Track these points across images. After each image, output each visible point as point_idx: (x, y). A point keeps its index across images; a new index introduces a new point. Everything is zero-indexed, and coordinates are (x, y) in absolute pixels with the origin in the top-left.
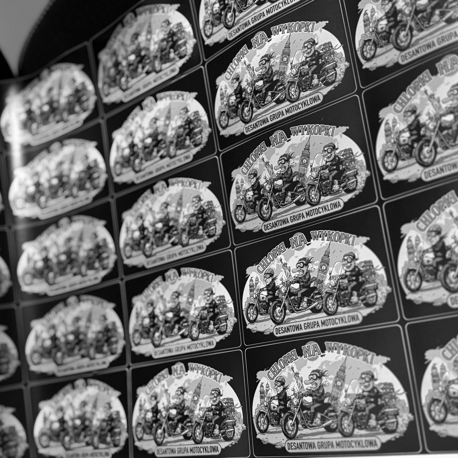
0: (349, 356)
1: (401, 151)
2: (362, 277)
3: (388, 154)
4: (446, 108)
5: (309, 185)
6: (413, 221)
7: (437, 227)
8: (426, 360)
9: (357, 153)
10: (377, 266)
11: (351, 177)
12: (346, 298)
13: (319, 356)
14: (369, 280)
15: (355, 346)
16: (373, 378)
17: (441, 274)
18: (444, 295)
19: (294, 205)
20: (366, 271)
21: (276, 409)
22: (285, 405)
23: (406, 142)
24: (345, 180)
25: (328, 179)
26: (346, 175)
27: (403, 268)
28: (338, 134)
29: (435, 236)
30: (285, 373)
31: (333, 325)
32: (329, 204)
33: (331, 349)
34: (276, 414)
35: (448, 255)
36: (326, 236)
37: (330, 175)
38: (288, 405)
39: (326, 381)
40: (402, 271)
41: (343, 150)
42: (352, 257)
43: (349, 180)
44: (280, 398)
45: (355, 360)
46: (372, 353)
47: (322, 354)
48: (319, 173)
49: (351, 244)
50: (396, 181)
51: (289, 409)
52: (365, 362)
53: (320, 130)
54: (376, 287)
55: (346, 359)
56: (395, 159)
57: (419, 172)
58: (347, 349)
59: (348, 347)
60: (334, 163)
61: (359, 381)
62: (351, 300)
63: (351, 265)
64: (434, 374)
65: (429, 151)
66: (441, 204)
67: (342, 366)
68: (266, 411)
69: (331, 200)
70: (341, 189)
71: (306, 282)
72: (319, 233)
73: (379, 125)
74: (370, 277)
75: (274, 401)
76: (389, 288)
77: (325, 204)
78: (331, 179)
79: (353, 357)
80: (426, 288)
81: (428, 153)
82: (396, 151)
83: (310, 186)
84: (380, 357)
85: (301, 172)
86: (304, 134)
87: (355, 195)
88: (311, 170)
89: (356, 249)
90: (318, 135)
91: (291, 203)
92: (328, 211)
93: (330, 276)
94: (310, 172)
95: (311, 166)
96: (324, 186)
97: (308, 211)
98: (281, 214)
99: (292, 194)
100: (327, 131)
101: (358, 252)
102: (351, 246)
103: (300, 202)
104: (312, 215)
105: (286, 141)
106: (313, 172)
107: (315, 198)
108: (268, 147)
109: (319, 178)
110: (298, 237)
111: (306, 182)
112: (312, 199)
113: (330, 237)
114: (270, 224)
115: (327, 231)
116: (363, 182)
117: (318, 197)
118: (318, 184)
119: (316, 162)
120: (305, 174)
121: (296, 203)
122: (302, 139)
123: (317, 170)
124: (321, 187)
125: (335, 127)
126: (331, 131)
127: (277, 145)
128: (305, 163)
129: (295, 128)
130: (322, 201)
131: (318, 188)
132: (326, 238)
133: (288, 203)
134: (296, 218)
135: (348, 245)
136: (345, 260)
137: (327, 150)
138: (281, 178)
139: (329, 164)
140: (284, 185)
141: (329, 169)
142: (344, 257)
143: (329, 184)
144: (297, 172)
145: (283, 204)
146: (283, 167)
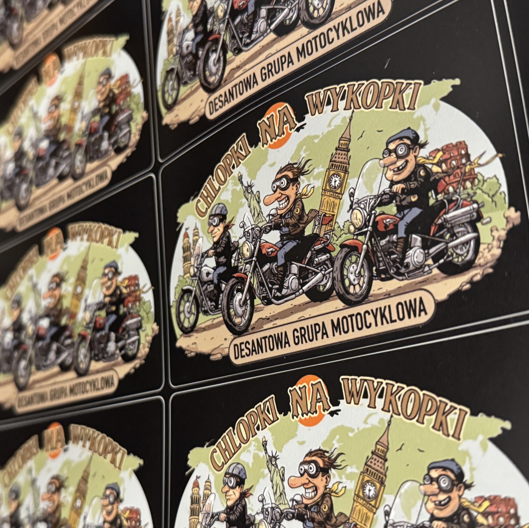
0: (398, 414)
5: (342, 246)
9: (480, 157)
11: (459, 226)
13: (326, 412)
15: (414, 388)
19: (304, 298)
24: (442, 236)
25: (395, 231)
26: (446, 221)
28: (428, 103)
32: (393, 302)
33: (355, 396)
36: (381, 396)
37: (402, 219)
39: (339, 483)
41: (439, 147)
42: (452, 476)
43: (454, 236)
47: (333, 409)
48: (370, 215)
49: (451, 432)
52: (439, 433)
53: (378, 97)
58: (392, 394)
59: (395, 389)
60: (413, 185)
63: (450, 499)
67: (378, 443)
69: (399, 292)
70: (430, 262)
71: (294, 225)
72: (362, 386)
75: (216, 524)
77: (382, 304)
78: (402, 233)
79: (409, 418)
83: (346, 250)
85: (326, 210)
86: (338, 110)
87: (471, 282)
88: (351, 207)
89: (466, 453)
90: (374, 108)
91: (297, 293)
92: (390, 324)
93: (387, 522)
94: (348, 211)
95: (352, 195)
96: (382, 250)
97: (338, 319)
98: (271, 321)
99: (300, 269)
100: (397, 96)
101: (471, 463)
102: (450, 438)
103: (319, 291)
104: (346, 330)
105: (293, 130)
106: (355, 211)
107: (356, 282)
108: (251, 146)
109: (370, 228)
110: (309, 388)
111: (335, 238)
112: (349, 286)
113: (390, 402)
114: (248, 342)
115: (384, 382)
116: (495, 243)
117: (364, 282)
118: (367, 245)
119: (365, 184)
120: (334, 215)
121: (308, 293)
122: (333, 124)
123: (365, 207)
124: (374, 253)
125: (420, 84)
126: (407, 95)
127: (271, 141)
128: (335, 187)
129: (317, 95)
130: (375, 292)
131: (367, 257)
132: (380, 403)
133: (289, 292)
134: (306, 336)
135: (444, 434)
136: (432, 480)
137: (395, 151)
138: (277, 227)
139: (398, 188)
140: (283, 245)
141: (398, 203)
142: (430, 469)
143: (396, 247)
144: (315, 211)
145: (278, 294)
146: (283, 197)
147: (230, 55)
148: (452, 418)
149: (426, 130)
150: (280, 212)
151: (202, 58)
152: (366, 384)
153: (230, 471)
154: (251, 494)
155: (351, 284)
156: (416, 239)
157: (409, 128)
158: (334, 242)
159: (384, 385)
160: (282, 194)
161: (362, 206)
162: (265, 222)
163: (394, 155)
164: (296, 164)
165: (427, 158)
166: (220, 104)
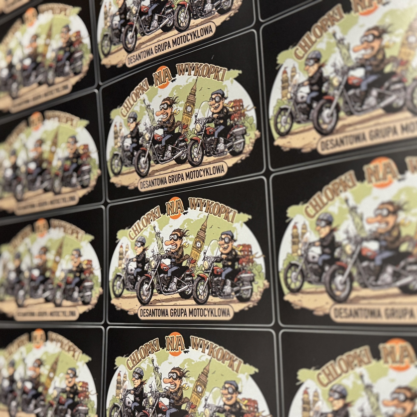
0: (214, 358)
1: (297, 110)
2: (239, 264)
3: (282, 113)
4: (356, 59)
5: (191, 139)
6: (301, 203)
7: (328, 215)
8: (298, 381)
9: (247, 107)
10: (256, 253)
11: (238, 136)
12: (219, 287)
13: (183, 351)
14: (245, 268)
15: (222, 347)
16: (236, 390)
17: (326, 277)
18: (327, 303)
19: (174, 162)
20: (244, 256)
21: (130, 405)
22: (140, 403)
23: (304, 99)
24: (232, 139)
25: (213, 135)
26: (233, 133)
27: (284, 260)
28: (228, 79)
29: (324, 227)
30: (145, 365)
31: (201, 316)
32: (211, 166)
33: (196, 346)
34: (130, 411)
35: (337, 253)
36: (205, 206)
37: (216, 130)
38: (143, 403)
39: (186, 384)
40: (283, 264)
41: (232, 100)
42: (230, 237)
43: (236, 140)
44: (136, 393)
45: (219, 363)
46: (239, 359)
47: (186, 350)
48: (203, 126)
49: (230, 220)
50: (288, 149)
51: (144, 408)
52: (231, 369)
53: (209, 72)
54: (252, 279)
55: (210, 361)
56: (289, 120)
57: (315, 142)
58: (212, 348)
59: (214, 346)
60: (221, 115)
61: (222, 391)
62: (224, 290)
63: (228, 246)
64: (306, 400)
65: (329, 115)
66: (336, 186)
67: (205, 369)
68: (121, 405)
69: (214, 162)
70: (227, 150)
71: (178, 259)
72: (197, 202)
73: (276, 73)
74: (247, 266)
75: (129, 395)
76: (266, 283)
77: (207, 167)
78: (216, 136)
79: (219, 360)
80: (308, 290)
81: (328, 117)
82: (291, 109)
83: (193, 141)
84: (247, 365)
85: (184, 122)
86: (191, 75)
87: (241, 160)
88: (196, 122)
89: (235, 228)
90: (206, 77)
91: (171, 160)
92: (210, 176)
93: (205, 257)
94: (194, 124)
95: (196, 116)
96: (208, 143)
97: (189, 172)
98: (159, 172)
99: (172, 148)
100: (217, 74)
101: (237, 232)
102: (230, 223)
103: (181, 159)
104: (192, 177)
105: (170, 81)
106: (197, 124)
107: (197, 156)
108: (150, 85)
109: (203, 132)
110: (175, 203)
111: (188, 136)
112: (194, 158)
113: (208, 208)
114: (147, 181)
115: (206, 200)
116: (251, 144)
117: (200, 157)
118: (202, 140)
119: (202, 112)
120: (188, 125)
121: (176, 160)
122: (189, 81)
123: (202, 123)
124: (205, 144)
125: (226, 70)
126: (221, 74)
127: (160, 84)
128: (189, 112)
129: (182, 65)
130: (204, 161)
131: (201, 145)
132: (204, 209)
133: (167, 159)
134: (174, 179)
135: (228, 221)
136: (222, 239)
137: (215, 99)
138: (162, 127)
139: (215, 116)
140: (165, 136)
141: (215, 123)
142: (222, 235)
143: (214, 142)
144: (180, 122)
145: (162, 159)
146: (165, 113)
147: (139, 35)
148: (231, 214)
149: (227, 91)
150: (163, 120)
151: (124, 33)
152: (199, 201)
153: (136, 371)
154: (146, 384)
155: (194, 157)
156: (222, 139)
157: (221, 90)
158: (188, 137)
159: (206, 201)
160: (165, 112)
161: (200, 122)
162: (156, 124)
163: (214, 101)
164: (171, 98)
165: (227, 104)
166: (134, 60)
